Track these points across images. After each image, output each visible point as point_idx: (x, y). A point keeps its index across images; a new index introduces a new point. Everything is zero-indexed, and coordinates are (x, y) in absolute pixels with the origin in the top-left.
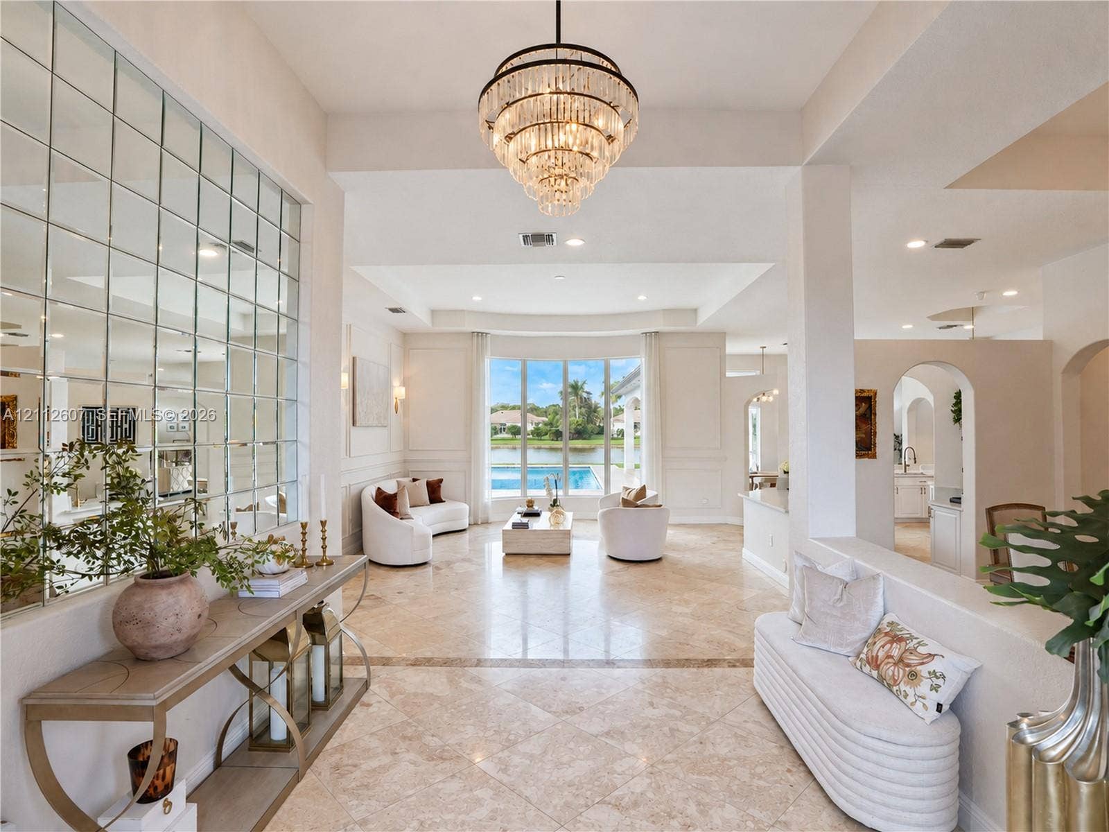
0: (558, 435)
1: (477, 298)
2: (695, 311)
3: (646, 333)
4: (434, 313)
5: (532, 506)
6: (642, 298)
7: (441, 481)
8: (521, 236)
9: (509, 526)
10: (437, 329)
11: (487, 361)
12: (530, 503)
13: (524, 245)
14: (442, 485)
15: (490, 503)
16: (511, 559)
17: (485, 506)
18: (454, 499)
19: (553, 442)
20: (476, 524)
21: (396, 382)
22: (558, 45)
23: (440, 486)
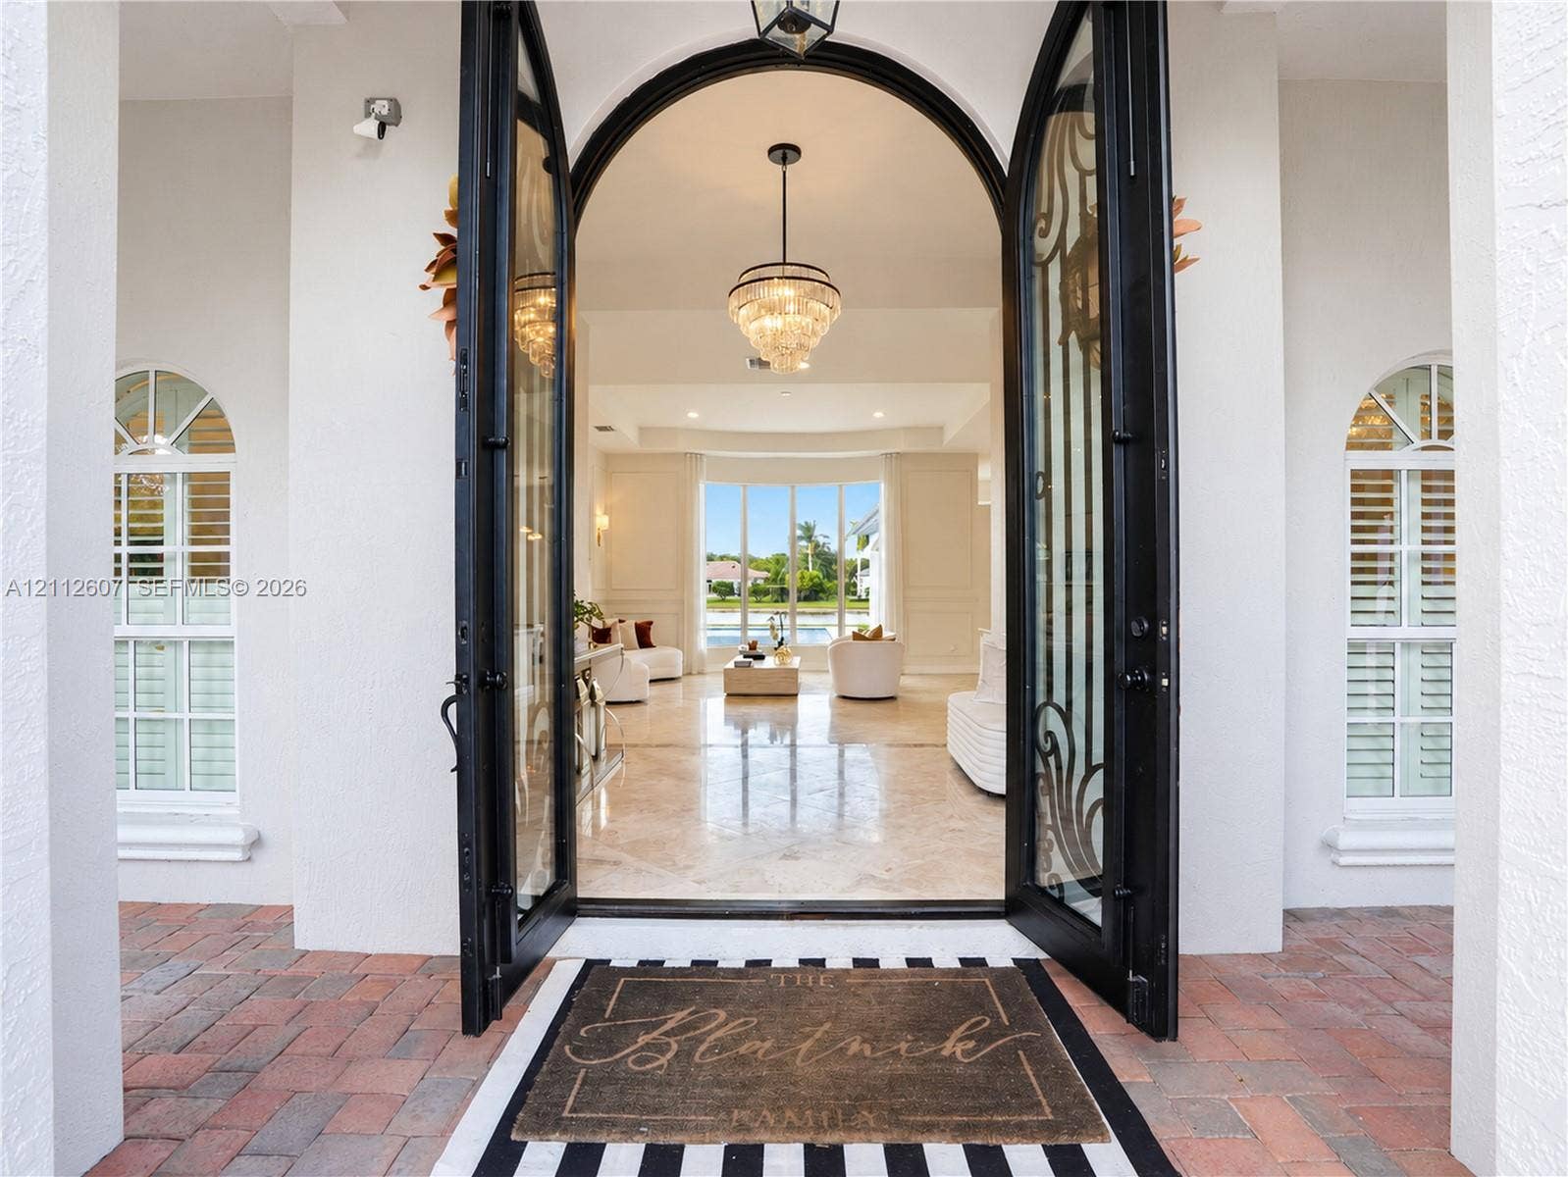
0: (783, 594)
1: (693, 415)
2: (941, 428)
3: (886, 454)
4: (643, 431)
5: (755, 649)
6: (878, 415)
7: (651, 623)
8: (748, 360)
9: (731, 665)
10: (647, 449)
11: (702, 486)
12: (753, 646)
13: (749, 367)
14: (652, 627)
15: (706, 651)
16: (732, 699)
17: (701, 655)
18: (666, 644)
19: (777, 604)
20: (690, 674)
21: (599, 511)
22: (784, 263)
23: (650, 629)
